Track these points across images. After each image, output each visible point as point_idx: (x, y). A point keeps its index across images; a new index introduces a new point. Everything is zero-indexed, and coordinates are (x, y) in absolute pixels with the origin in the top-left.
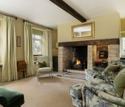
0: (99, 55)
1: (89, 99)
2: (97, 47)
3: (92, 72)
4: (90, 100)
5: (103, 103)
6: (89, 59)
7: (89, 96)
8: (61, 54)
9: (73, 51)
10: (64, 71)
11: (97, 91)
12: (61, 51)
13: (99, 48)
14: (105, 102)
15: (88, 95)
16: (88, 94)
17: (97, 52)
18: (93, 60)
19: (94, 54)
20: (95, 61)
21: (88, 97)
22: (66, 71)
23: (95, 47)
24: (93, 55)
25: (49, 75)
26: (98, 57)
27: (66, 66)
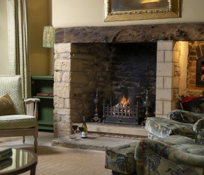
0: (197, 74)
1: (151, 170)
2: (190, 48)
3: (165, 125)
4: (154, 170)
5: (178, 170)
6: (160, 88)
7: (151, 164)
8: (64, 68)
9: (108, 60)
10: (75, 127)
11: (168, 149)
12: (65, 58)
13: (198, 49)
14: (182, 168)
15: (150, 161)
16: (149, 159)
17: (189, 65)
18: (175, 90)
19: (178, 69)
20: (181, 93)
21: (149, 165)
22: (82, 130)
23: (182, 47)
24: (176, 74)
25: (22, 143)
26: (191, 82)
27: (81, 111)
